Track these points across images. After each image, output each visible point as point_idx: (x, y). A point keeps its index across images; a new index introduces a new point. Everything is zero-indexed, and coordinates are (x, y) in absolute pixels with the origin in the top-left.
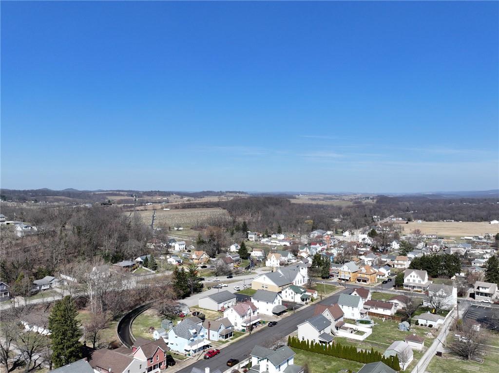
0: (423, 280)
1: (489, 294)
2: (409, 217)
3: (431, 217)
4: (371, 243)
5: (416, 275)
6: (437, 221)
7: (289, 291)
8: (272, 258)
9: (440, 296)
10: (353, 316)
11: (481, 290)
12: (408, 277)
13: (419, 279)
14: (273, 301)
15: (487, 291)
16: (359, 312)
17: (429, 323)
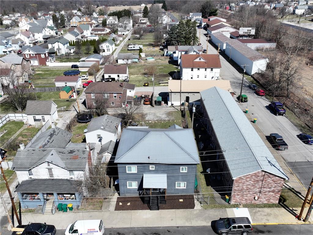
0: (116, 21)
1: (145, 23)
2: (97, 4)
3: (110, 3)
4: (80, 15)
5: (112, 19)
6: (114, 6)
7: (47, 30)
8: (23, 21)
9: (126, 24)
10: (87, 35)
11: (142, 21)
12: (109, 20)
13: (114, 20)
14: (42, 32)
15: (144, 21)
16: (90, 32)
17: (123, 33)
